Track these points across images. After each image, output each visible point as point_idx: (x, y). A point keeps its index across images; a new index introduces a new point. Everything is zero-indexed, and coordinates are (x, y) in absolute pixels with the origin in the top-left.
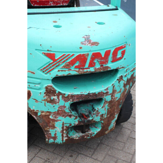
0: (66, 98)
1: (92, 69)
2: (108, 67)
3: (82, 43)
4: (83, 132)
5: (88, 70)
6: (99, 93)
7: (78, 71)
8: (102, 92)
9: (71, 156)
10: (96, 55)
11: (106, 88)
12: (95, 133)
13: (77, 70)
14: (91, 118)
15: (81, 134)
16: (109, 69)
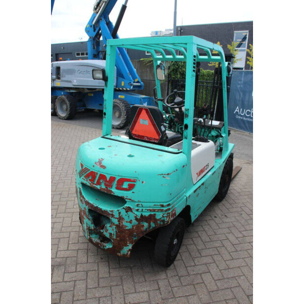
0: (87, 203)
1: (98, 187)
2: (111, 191)
3: (96, 163)
4: (101, 241)
5: (96, 186)
6: (104, 211)
7: (90, 184)
8: (107, 211)
9: (102, 259)
10: (102, 177)
11: (111, 210)
12: (107, 247)
13: (90, 182)
14: (102, 231)
15: (99, 241)
16: (112, 194)
